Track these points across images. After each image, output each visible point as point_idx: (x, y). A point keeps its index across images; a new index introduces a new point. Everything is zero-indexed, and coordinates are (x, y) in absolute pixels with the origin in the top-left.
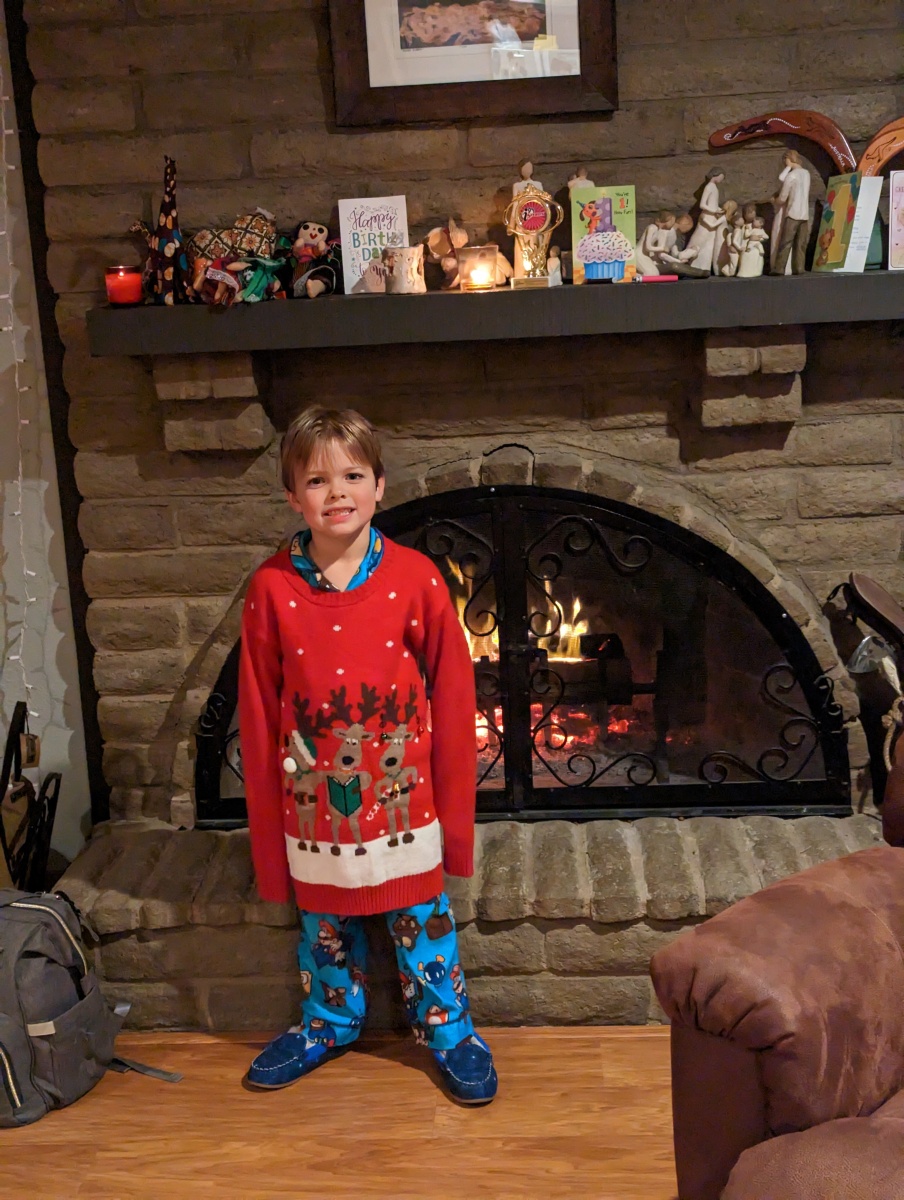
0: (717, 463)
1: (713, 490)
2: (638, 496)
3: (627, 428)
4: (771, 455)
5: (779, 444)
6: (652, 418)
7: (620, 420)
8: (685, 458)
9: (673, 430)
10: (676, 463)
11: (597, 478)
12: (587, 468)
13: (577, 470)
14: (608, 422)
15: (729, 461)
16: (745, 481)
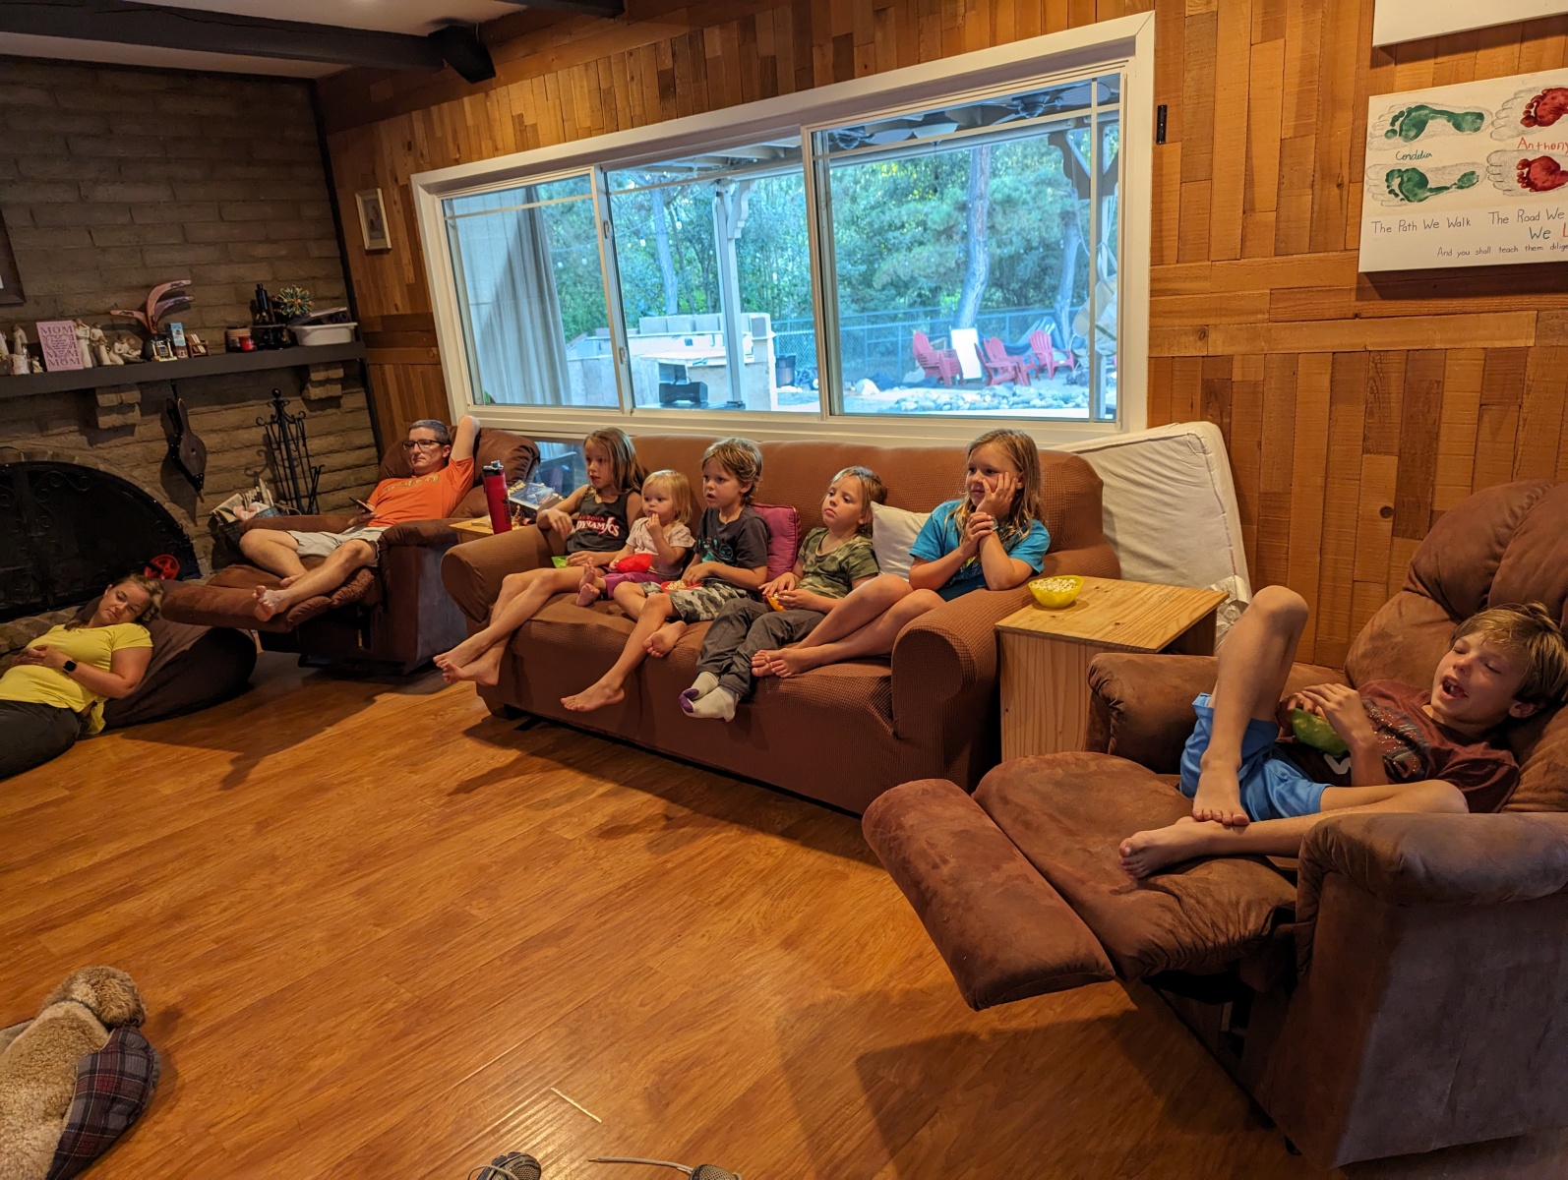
0: (105, 445)
1: (107, 456)
2: (77, 461)
3: (60, 434)
4: (129, 439)
5: (132, 434)
6: (71, 428)
7: (56, 431)
8: (91, 444)
9: (82, 432)
10: (87, 447)
11: (55, 455)
12: (50, 453)
13: (45, 453)
14: (50, 432)
15: (112, 443)
16: (121, 451)
